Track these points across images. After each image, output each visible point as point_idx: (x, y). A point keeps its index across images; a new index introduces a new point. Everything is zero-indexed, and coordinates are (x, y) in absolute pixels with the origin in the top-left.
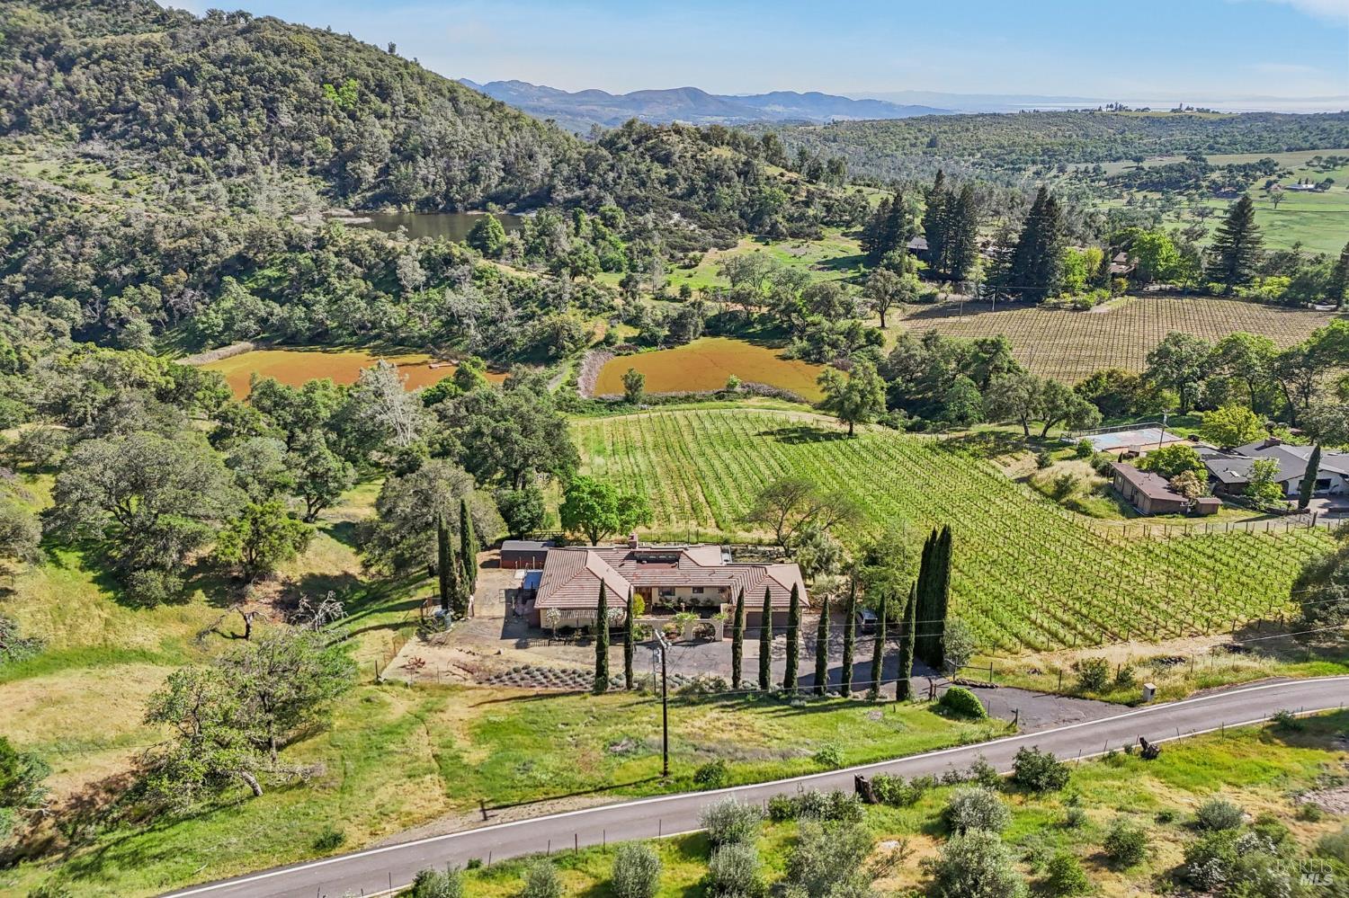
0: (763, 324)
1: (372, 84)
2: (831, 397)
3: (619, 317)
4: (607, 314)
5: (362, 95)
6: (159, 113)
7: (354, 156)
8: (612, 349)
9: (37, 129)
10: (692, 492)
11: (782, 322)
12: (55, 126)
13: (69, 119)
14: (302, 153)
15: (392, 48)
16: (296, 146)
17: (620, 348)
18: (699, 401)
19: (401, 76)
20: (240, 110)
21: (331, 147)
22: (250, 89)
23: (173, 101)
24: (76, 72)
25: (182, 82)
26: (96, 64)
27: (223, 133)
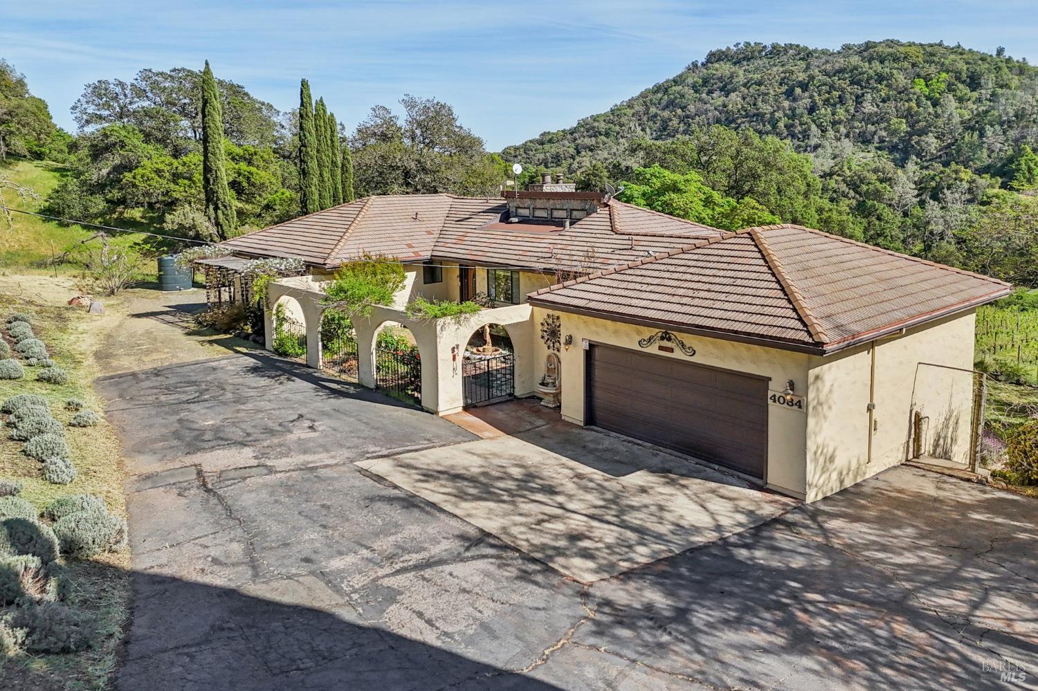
1: (964, 76)
5: (950, 85)
6: (772, 113)
7: (923, 132)
14: (875, 133)
15: (1000, 52)
16: (871, 128)
19: (998, 69)
20: (834, 105)
21: (904, 127)
22: (849, 89)
23: (786, 104)
24: (733, 95)
25: (798, 91)
26: (748, 89)
27: (814, 121)
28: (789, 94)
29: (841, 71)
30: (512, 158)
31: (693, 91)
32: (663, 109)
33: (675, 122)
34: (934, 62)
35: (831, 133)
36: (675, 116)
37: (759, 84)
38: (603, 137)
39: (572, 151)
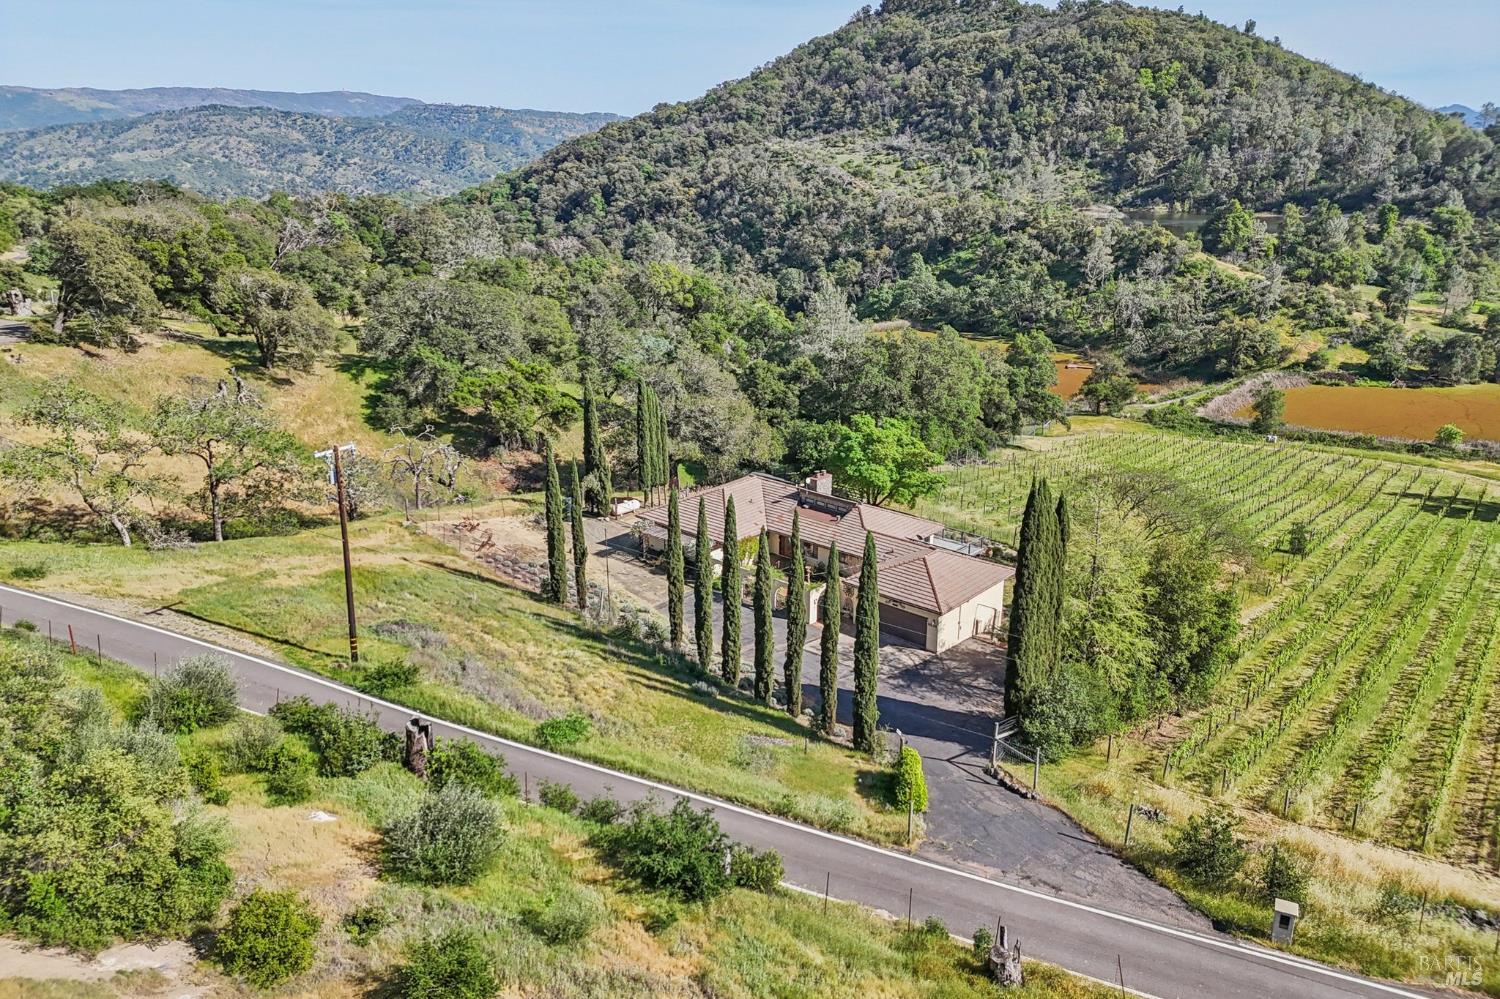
1: (1200, 66)
3: (1348, 336)
4: (1332, 330)
5: (1182, 78)
6: (965, 106)
7: (1142, 148)
8: (1311, 374)
9: (863, 124)
12: (879, 122)
13: (892, 116)
14: (1087, 144)
15: (1250, 26)
16: (1083, 137)
19: (1242, 57)
20: (1041, 100)
21: (1121, 138)
22: (1061, 77)
23: (983, 94)
24: (916, 71)
25: (999, 74)
26: (936, 62)
27: (1016, 123)
28: (987, 77)
29: (1053, 48)
30: (617, 144)
31: (862, 58)
32: (823, 83)
33: (839, 105)
34: (1166, 43)
35: (1034, 143)
36: (839, 94)
37: (951, 55)
38: (743, 122)
39: (701, 141)
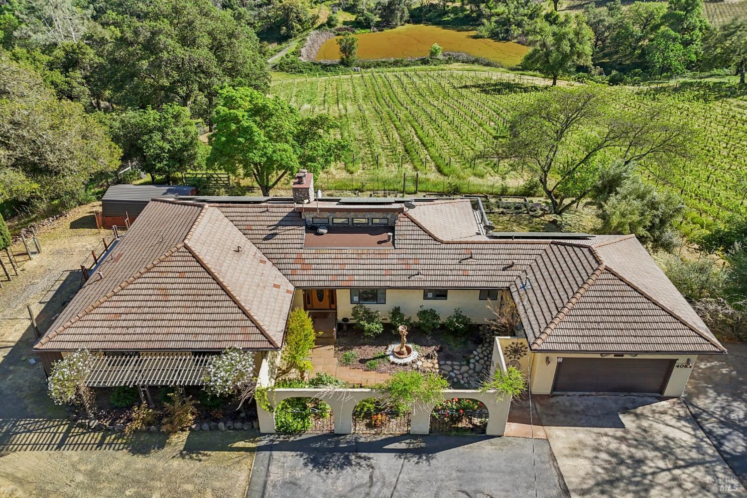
0: (456, 14)
2: (536, 51)
3: (339, 5)
4: (330, 3)
8: (333, 29)
10: (404, 133)
11: (472, 11)
17: (340, 30)
18: (406, 66)
